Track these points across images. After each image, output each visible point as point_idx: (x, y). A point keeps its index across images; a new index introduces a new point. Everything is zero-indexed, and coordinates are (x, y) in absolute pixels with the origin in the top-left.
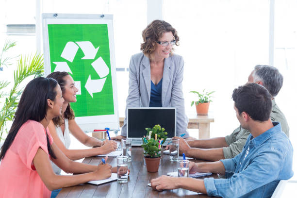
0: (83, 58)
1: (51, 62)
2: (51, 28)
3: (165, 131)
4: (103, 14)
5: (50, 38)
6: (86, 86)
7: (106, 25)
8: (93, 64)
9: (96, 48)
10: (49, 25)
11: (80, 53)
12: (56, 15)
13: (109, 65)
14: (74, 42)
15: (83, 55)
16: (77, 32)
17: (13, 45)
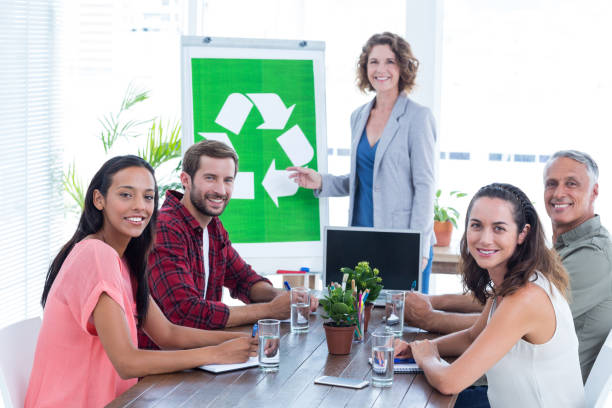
0: (260, 127)
1: (196, 134)
2: (198, 65)
3: (379, 275)
4: (305, 39)
5: (194, 84)
6: (265, 183)
7: (311, 61)
8: (281, 140)
9: (288, 107)
10: (193, 60)
11: (255, 117)
12: (208, 40)
13: (313, 142)
14: (243, 94)
15: (261, 121)
16: (250, 75)
17: (142, 98)
